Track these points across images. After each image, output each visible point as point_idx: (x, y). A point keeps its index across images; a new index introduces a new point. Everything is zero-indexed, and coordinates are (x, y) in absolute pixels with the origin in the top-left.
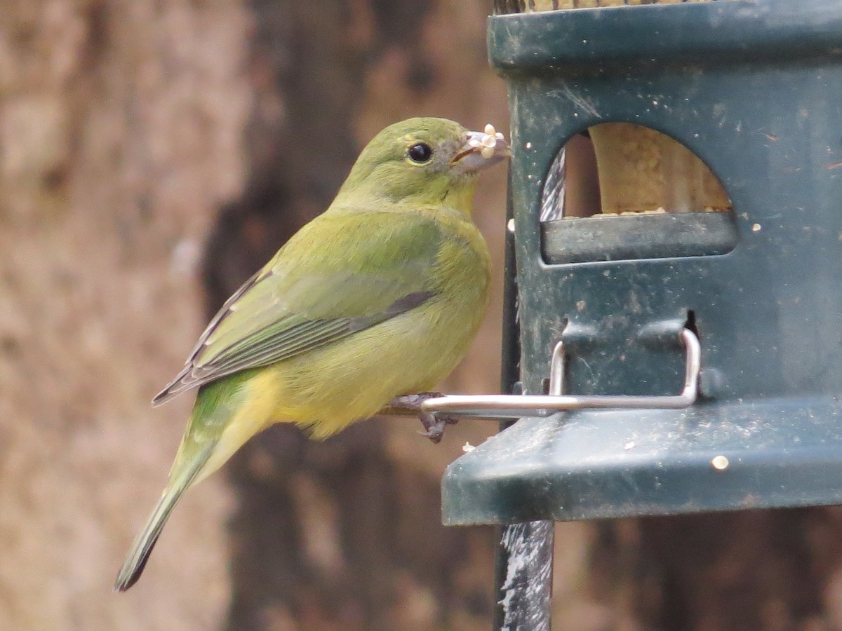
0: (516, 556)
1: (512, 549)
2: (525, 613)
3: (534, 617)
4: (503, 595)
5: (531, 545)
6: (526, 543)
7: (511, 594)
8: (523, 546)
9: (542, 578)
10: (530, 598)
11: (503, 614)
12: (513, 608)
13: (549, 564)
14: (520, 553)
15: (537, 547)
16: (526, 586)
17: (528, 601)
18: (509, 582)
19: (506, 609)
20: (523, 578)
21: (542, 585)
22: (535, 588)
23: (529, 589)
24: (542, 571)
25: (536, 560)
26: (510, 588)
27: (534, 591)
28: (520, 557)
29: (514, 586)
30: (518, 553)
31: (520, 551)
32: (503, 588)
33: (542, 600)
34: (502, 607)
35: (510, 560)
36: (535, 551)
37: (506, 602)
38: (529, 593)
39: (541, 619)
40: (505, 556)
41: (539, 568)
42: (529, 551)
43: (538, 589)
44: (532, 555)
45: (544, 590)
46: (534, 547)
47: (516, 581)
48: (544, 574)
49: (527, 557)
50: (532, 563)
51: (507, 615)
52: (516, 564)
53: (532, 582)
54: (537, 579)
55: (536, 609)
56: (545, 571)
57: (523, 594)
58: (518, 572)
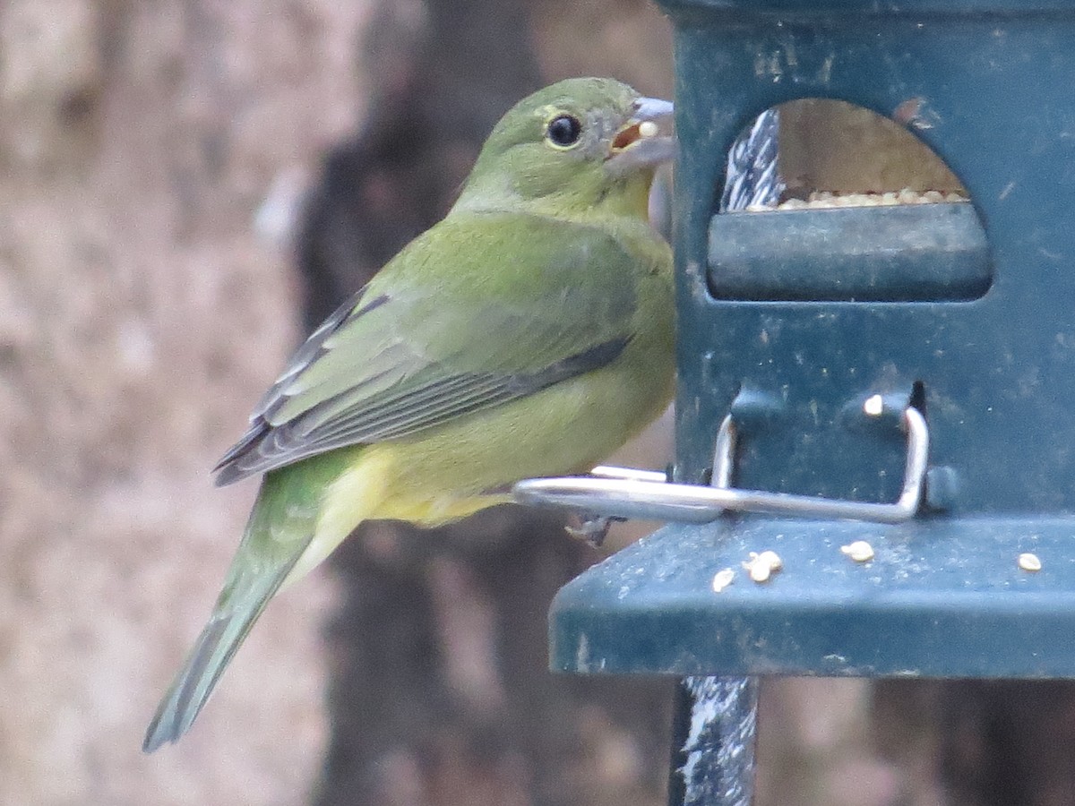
0: (704, 703)
1: (699, 691)
2: (715, 790)
3: (728, 793)
4: (682, 760)
5: (728, 686)
6: (720, 684)
7: (695, 758)
8: (715, 687)
9: (742, 736)
10: (723, 765)
11: (684, 787)
12: (698, 778)
13: (752, 715)
14: (710, 698)
15: (735, 690)
16: (718, 747)
17: (721, 769)
18: (693, 739)
19: (688, 781)
20: (714, 735)
21: (742, 746)
22: (732, 751)
23: (722, 751)
24: (741, 726)
25: (733, 709)
26: (694, 749)
27: (730, 754)
28: (710, 705)
29: (700, 746)
30: (708, 697)
31: (710, 695)
32: (685, 749)
33: (741, 769)
34: (681, 777)
35: (696, 708)
36: (733, 696)
37: (688, 770)
38: (722, 758)
39: (739, 797)
40: (686, 703)
41: (737, 722)
42: (724, 695)
43: (736, 752)
44: (728, 702)
45: (743, 754)
46: (731, 690)
47: (703, 739)
48: (746, 730)
49: (720, 705)
50: (728, 714)
51: (689, 790)
52: (703, 715)
53: (727, 741)
54: (734, 738)
55: (733, 781)
56: (747, 725)
57: (713, 758)
58: (706, 726)
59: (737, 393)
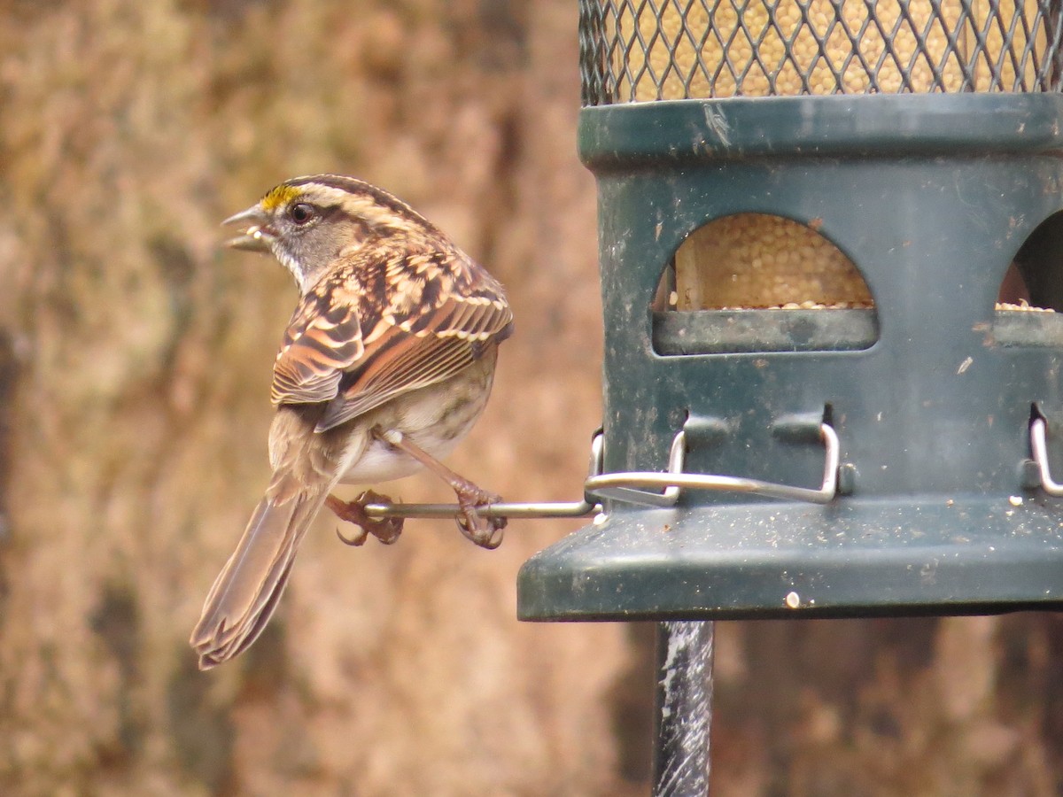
0: (677, 636)
1: (672, 631)
2: (685, 696)
3: (695, 697)
4: (663, 675)
5: (692, 625)
6: (687, 623)
7: (671, 674)
9: (703, 658)
10: (691, 678)
11: (664, 694)
12: (674, 688)
13: (710, 643)
14: (681, 633)
15: (697, 627)
16: (686, 666)
17: (689, 681)
18: (669, 662)
19: (667, 689)
20: (683, 658)
21: (703, 665)
22: (695, 668)
23: (689, 669)
24: (703, 650)
25: (697, 639)
26: (670, 668)
27: (695, 670)
28: (681, 637)
29: (675, 666)
30: (679, 632)
31: (681, 630)
32: (664, 668)
33: (703, 680)
34: (662, 688)
35: (671, 640)
36: (696, 632)
37: (667, 682)
38: (690, 673)
39: (702, 699)
40: (665, 637)
41: (699, 648)
42: (690, 631)
43: (700, 668)
44: (693, 635)
45: (705, 670)
46: (694, 628)
47: (676, 661)
48: (705, 654)
49: (688, 637)
50: (693, 643)
51: (668, 696)
52: (677, 644)
53: (693, 661)
54: (698, 659)
55: (698, 689)
56: (707, 649)
57: (684, 674)
58: (678, 652)
59: (687, 417)
